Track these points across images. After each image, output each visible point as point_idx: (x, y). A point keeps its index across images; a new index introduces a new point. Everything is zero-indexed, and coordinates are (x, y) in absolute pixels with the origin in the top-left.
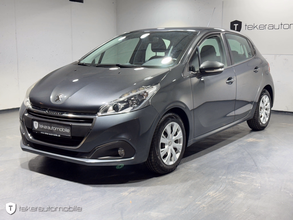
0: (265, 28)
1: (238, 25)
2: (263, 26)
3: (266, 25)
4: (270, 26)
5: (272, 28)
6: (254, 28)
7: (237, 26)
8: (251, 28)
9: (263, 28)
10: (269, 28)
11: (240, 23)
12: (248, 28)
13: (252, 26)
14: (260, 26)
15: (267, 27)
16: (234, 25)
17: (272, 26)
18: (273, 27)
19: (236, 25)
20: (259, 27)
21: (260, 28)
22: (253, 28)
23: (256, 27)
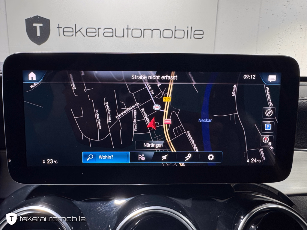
0: (97, 33)
1: (41, 25)
2: (94, 30)
3: (98, 29)
4: (106, 30)
5: (112, 35)
6: (76, 33)
7: (40, 27)
8: (71, 34)
9: (94, 34)
10: (106, 34)
11: (46, 22)
12: (64, 32)
13: (71, 30)
14: (89, 30)
15: (101, 32)
16: (34, 25)
17: (111, 30)
18: (113, 32)
19: (38, 26)
20: (87, 32)
21: (88, 34)
22: (74, 33)
23: (79, 30)
